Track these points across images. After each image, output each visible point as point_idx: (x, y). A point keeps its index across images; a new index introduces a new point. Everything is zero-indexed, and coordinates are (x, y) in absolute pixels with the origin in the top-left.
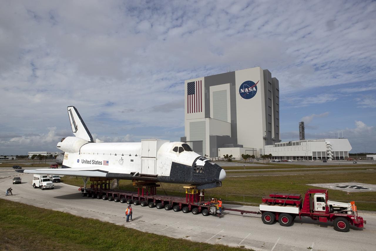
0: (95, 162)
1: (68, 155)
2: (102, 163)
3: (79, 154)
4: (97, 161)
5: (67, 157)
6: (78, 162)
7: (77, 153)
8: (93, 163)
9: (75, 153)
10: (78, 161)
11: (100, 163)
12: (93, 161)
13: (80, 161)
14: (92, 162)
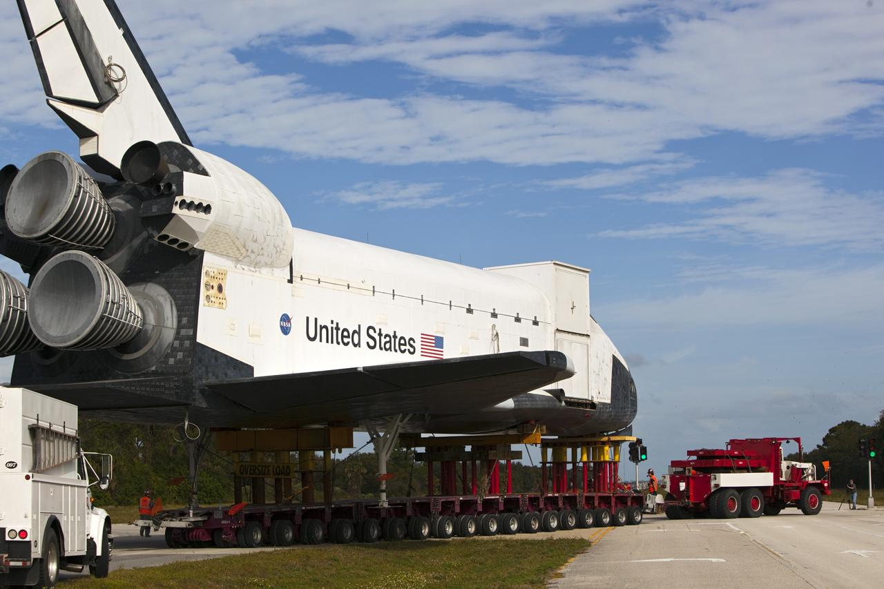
0: (383, 341)
1: (223, 274)
2: (418, 345)
3: (290, 281)
4: (392, 335)
5: (220, 289)
6: (286, 331)
7: (277, 271)
8: (372, 343)
9: (265, 271)
10: (285, 325)
11: (408, 347)
12: (371, 332)
13: (298, 326)
14: (365, 339)
